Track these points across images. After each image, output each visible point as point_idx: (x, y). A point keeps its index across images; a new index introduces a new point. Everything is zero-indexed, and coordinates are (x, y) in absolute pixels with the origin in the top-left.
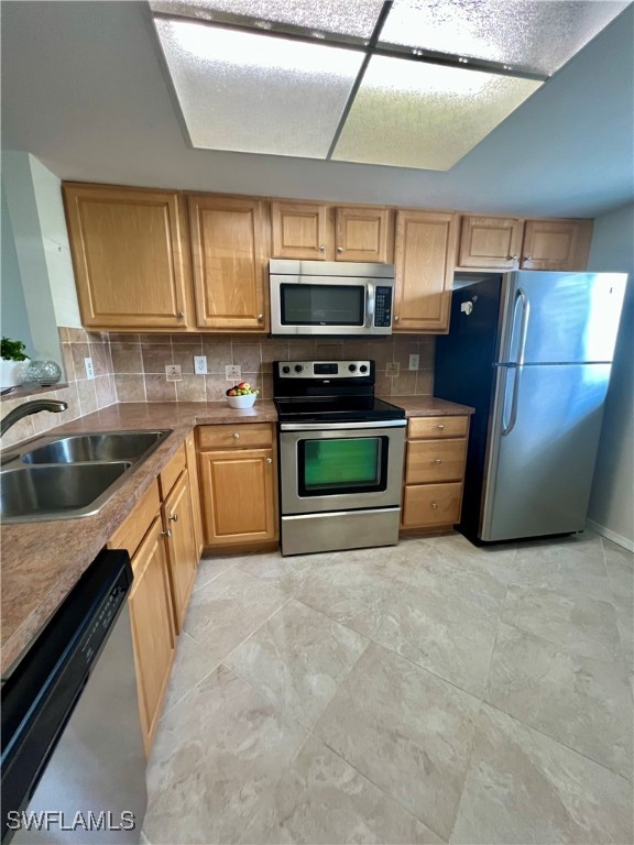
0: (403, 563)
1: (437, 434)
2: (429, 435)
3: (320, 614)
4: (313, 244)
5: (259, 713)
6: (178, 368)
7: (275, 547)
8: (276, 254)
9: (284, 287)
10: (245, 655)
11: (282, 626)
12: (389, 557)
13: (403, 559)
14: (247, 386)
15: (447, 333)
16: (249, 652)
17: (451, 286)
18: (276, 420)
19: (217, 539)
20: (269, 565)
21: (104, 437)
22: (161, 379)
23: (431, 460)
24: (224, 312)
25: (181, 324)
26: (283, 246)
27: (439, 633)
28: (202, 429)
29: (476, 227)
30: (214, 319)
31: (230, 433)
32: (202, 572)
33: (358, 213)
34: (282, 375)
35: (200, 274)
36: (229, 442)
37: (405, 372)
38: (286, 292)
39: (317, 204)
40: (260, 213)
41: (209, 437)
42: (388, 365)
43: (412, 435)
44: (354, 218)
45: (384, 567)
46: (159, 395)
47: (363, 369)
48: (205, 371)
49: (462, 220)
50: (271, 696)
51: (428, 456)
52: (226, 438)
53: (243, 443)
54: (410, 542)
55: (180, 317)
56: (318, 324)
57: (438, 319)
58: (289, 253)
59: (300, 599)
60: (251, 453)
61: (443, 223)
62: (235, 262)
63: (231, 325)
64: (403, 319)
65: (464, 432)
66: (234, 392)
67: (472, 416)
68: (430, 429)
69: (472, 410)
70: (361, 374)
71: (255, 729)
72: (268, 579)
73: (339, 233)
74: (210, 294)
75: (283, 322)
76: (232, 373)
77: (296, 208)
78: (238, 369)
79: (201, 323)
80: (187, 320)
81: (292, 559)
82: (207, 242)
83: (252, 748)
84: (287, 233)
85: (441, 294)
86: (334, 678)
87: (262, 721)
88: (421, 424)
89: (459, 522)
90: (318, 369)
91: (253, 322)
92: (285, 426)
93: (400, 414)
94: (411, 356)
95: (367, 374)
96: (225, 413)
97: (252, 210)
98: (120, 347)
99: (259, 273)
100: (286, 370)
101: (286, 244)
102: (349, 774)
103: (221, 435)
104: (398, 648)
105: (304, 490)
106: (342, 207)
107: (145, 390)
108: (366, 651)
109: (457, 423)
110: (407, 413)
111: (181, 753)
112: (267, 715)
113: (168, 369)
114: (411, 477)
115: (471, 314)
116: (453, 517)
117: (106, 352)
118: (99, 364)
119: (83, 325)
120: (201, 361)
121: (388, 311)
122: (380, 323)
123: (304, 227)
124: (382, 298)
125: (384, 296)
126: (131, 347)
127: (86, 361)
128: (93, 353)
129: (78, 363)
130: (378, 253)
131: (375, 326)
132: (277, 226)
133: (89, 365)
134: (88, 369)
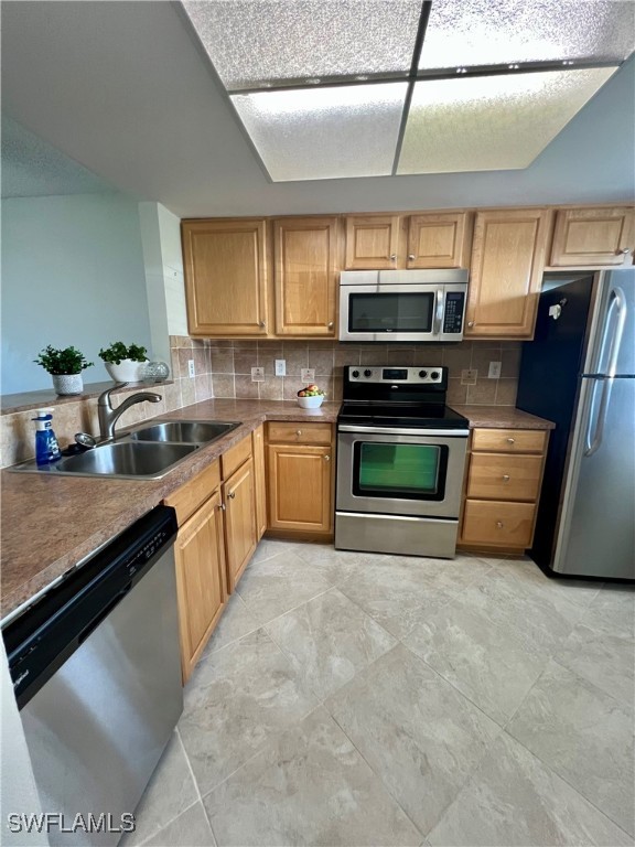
0: (455, 578)
1: (507, 448)
2: (496, 448)
3: (356, 607)
4: (386, 254)
5: (282, 674)
6: (262, 370)
7: (328, 540)
8: (349, 266)
9: (352, 296)
10: (282, 625)
11: (320, 609)
12: (441, 570)
13: (456, 573)
14: (315, 388)
15: (532, 339)
16: (286, 623)
17: (538, 287)
18: (335, 420)
19: (279, 524)
20: (322, 556)
21: (195, 425)
22: (248, 379)
23: (498, 476)
24: (298, 321)
25: (262, 332)
26: (356, 258)
27: (476, 654)
28: (271, 424)
29: (575, 221)
30: (291, 328)
31: (294, 430)
32: (263, 550)
33: (432, 219)
34: (352, 379)
35: (279, 288)
36: (293, 438)
37: (483, 379)
38: (355, 301)
39: (390, 215)
40: (335, 230)
41: (277, 432)
42: (464, 373)
43: (476, 446)
44: (430, 224)
45: (434, 577)
46: (245, 393)
47: (435, 376)
48: (284, 374)
49: (556, 215)
50: (296, 664)
51: (495, 471)
52: (290, 434)
53: (305, 439)
54: (469, 559)
55: (262, 326)
56: (385, 331)
57: (521, 324)
58: (361, 264)
59: (341, 590)
60: (312, 450)
61: (532, 221)
62: (311, 275)
63: (304, 332)
64: (479, 325)
65: (541, 449)
66: (304, 393)
67: (552, 431)
68: (498, 441)
69: (552, 425)
70: (432, 381)
71: (276, 686)
72: (317, 567)
73: (412, 241)
74: (288, 305)
75: (351, 329)
76: (307, 376)
77: (369, 221)
78: (313, 372)
79: (278, 332)
80: (268, 329)
81: (344, 553)
82: (288, 259)
83: (271, 699)
84: (359, 245)
85: (526, 297)
86: (355, 665)
87: (283, 682)
88: (486, 436)
89: (530, 547)
90: (387, 375)
91: (324, 330)
92: (342, 427)
93: (464, 424)
94: (492, 364)
95: (439, 380)
96: (294, 412)
97: (328, 227)
98: (217, 351)
99: (332, 284)
100: (356, 374)
101: (358, 256)
102: (346, 747)
103: (287, 431)
104: (426, 657)
105: (358, 490)
106: (416, 216)
107: (234, 388)
108: (391, 651)
109: (533, 438)
110: (472, 423)
111: (216, 686)
112: (289, 678)
113: (254, 370)
114: (474, 489)
115: (559, 318)
116: (524, 540)
117: (207, 355)
118: (199, 366)
119: (190, 334)
120: (281, 363)
121: (459, 317)
122: (449, 329)
123: (377, 238)
124: (453, 304)
125: (455, 302)
126: (225, 351)
127: (190, 363)
128: (196, 356)
129: (183, 364)
130: (453, 258)
131: (444, 332)
132: (350, 240)
133: (191, 366)
134: (190, 369)
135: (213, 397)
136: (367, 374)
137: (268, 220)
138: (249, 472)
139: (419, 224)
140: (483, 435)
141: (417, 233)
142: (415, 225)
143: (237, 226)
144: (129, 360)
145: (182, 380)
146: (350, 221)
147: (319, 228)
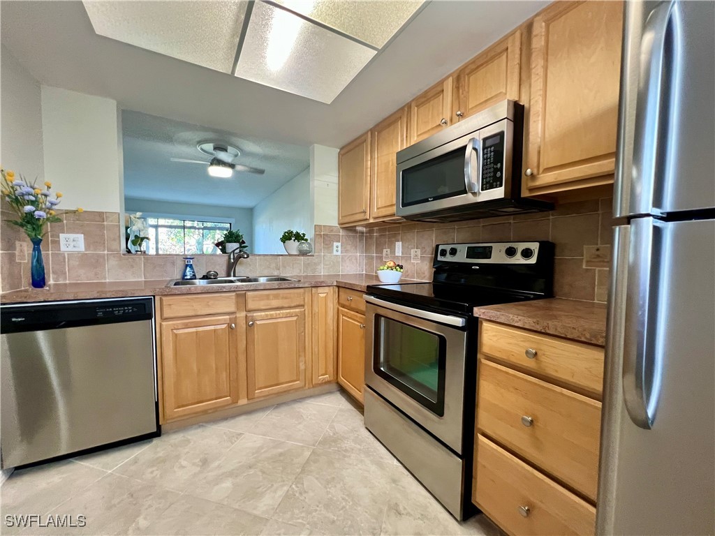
3: (298, 470)
5: (205, 462)
6: (389, 250)
9: (404, 173)
10: (251, 441)
11: (281, 451)
16: (254, 442)
18: (366, 289)
24: (383, 205)
25: (365, 217)
26: (418, 136)
28: (340, 290)
30: (380, 211)
34: (440, 258)
36: (349, 303)
39: (442, 82)
40: (406, 116)
41: (342, 296)
42: (588, 250)
43: (484, 350)
45: (400, 515)
47: (527, 253)
48: (401, 254)
50: (216, 464)
51: (513, 401)
53: (353, 305)
55: (365, 212)
56: (426, 200)
60: (357, 317)
63: (386, 213)
68: (516, 349)
71: (194, 464)
72: (332, 428)
73: (462, 96)
75: (403, 206)
76: (415, 256)
77: (427, 97)
78: (419, 251)
79: (373, 216)
80: (369, 214)
82: (379, 155)
83: (181, 467)
84: (420, 122)
87: (198, 466)
95: (533, 260)
97: (401, 118)
98: (368, 237)
100: (443, 252)
101: (419, 133)
106: (465, 68)
107: (374, 266)
111: (187, 440)
112: (202, 467)
113: (385, 250)
114: (487, 422)
117: (360, 241)
118: (349, 247)
119: (339, 224)
120: (399, 245)
121: (499, 165)
122: (487, 185)
123: (433, 110)
124: (491, 152)
125: (493, 148)
126: (371, 237)
127: (335, 244)
128: (344, 240)
129: (326, 245)
130: (506, 94)
131: (482, 190)
132: (414, 121)
133: (337, 247)
134: (335, 248)
135: (364, 272)
136: (453, 252)
137: (372, 131)
138: (295, 318)
139: (468, 75)
140: (494, 334)
141: (466, 84)
142: (464, 77)
143: (359, 141)
144: (292, 241)
145: (324, 256)
146: (413, 104)
147: (395, 122)
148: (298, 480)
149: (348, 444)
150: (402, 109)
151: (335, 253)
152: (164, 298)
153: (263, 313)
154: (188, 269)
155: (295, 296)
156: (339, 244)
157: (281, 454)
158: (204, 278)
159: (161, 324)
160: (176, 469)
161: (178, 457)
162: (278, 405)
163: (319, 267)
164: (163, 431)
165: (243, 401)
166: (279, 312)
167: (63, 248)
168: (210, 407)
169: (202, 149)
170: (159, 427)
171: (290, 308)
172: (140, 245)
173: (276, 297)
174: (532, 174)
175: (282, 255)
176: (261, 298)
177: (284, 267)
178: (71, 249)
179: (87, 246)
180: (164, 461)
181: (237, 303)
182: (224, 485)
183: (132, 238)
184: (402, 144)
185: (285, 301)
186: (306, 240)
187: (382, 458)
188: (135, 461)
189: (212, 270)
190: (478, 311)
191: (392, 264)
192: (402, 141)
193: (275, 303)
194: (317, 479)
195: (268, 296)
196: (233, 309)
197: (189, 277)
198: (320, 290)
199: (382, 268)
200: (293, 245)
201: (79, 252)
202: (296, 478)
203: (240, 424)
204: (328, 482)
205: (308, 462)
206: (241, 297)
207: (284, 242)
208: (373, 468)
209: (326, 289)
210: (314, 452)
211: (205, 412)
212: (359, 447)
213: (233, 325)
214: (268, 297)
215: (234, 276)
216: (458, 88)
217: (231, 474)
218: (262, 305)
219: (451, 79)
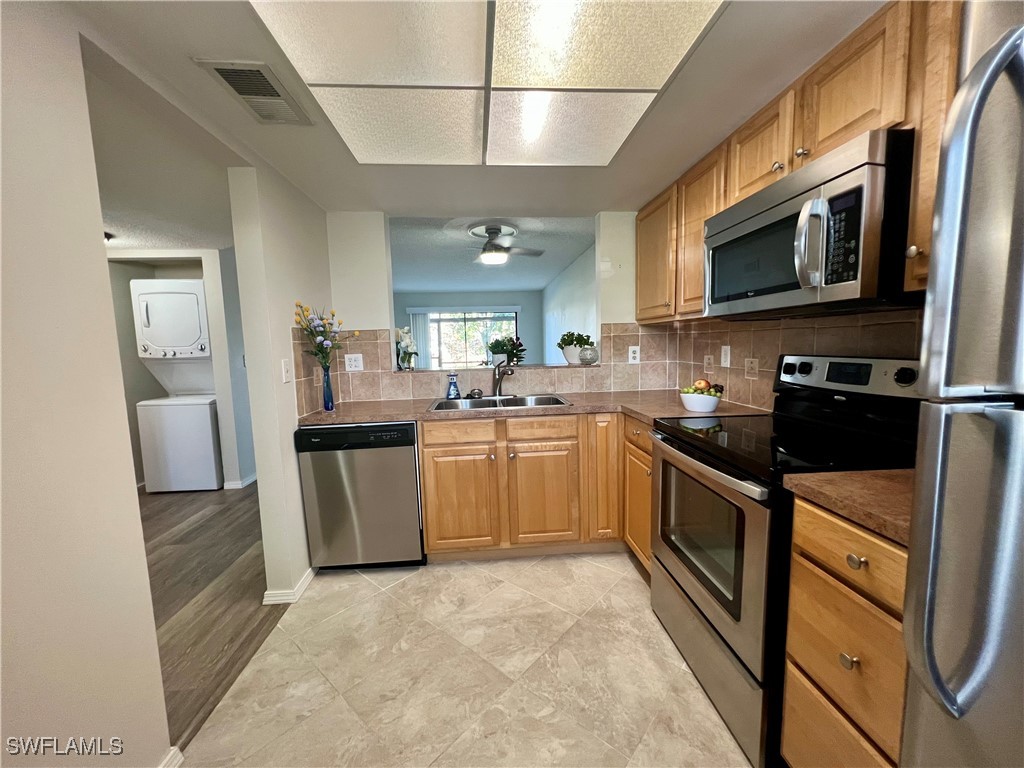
2: (834, 564)
6: (712, 357)
9: (716, 252)
22: (701, 369)
26: (740, 189)
28: (626, 418)
30: (688, 304)
32: (610, 558)
34: (785, 378)
35: (681, 257)
39: (776, 101)
48: (728, 364)
51: (833, 626)
55: (668, 306)
56: (744, 295)
72: (608, 599)
73: (808, 121)
74: (686, 276)
76: (750, 369)
78: (757, 362)
80: (673, 308)
84: (744, 168)
97: (716, 163)
98: (683, 337)
105: (664, 532)
106: (814, 73)
113: (706, 357)
117: (670, 341)
118: (652, 352)
119: (637, 320)
120: (726, 351)
121: (853, 243)
122: (835, 276)
123: (762, 146)
124: (841, 221)
125: (844, 215)
126: (688, 336)
127: (631, 349)
128: (645, 341)
129: (619, 350)
130: (880, 112)
131: (826, 283)
132: (735, 167)
133: (634, 352)
134: (631, 355)
135: (677, 388)
136: (806, 369)
137: (678, 183)
138: (565, 453)
139: (818, 84)
140: (809, 519)
141: (815, 100)
142: (812, 89)
143: (661, 200)
144: (573, 346)
145: (615, 365)
146: (734, 140)
147: (710, 168)
148: (553, 651)
149: (623, 625)
150: (719, 148)
151: (631, 361)
152: (425, 424)
153: (526, 445)
154: (452, 387)
155: (567, 425)
156: (637, 348)
157: (539, 615)
158: (469, 397)
159: (423, 451)
160: (435, 602)
161: (438, 591)
162: (547, 557)
163: (608, 382)
164: (428, 561)
165: (505, 545)
166: (544, 444)
167: (348, 369)
168: (473, 545)
169: (473, 233)
170: (424, 556)
171: (559, 439)
172: (409, 362)
173: (542, 425)
174: (920, 254)
175: (557, 367)
176: (523, 426)
177: (561, 382)
178: (353, 369)
179: (366, 365)
180: (426, 591)
181: (497, 432)
182: (476, 632)
183: (402, 354)
184: (718, 204)
185: (553, 430)
186: (592, 344)
187: (666, 656)
188: (404, 585)
189: (476, 387)
190: (790, 481)
191: (703, 384)
192: (718, 198)
193: (540, 433)
194: (575, 655)
195: (532, 423)
196: (492, 437)
197: (452, 397)
198: (599, 418)
199: (686, 390)
200: (574, 351)
201: (359, 371)
202: (550, 647)
203: (503, 571)
204: (587, 663)
205: (568, 632)
206: (501, 425)
207: (562, 348)
208: (650, 664)
209: (608, 417)
210: (578, 624)
211: (467, 549)
212: (636, 632)
213: (493, 456)
214: (531, 425)
215: (500, 395)
216: (802, 107)
217: (485, 623)
218: (525, 433)
219: (792, 93)
